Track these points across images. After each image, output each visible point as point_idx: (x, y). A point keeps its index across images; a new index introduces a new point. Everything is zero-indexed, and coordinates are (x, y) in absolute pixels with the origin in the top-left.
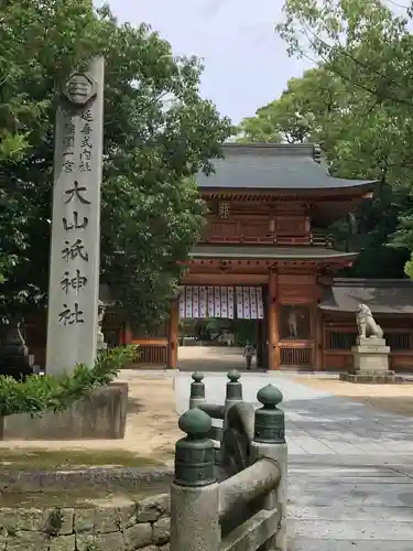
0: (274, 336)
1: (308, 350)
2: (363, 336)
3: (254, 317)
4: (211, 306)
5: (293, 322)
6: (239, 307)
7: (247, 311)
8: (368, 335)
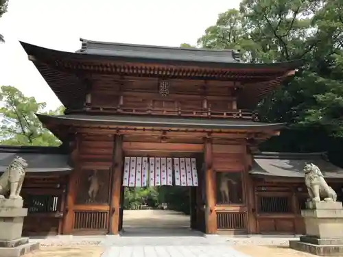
0: (211, 201)
1: (241, 214)
2: (317, 198)
3: (190, 184)
4: (152, 175)
5: (225, 188)
6: (177, 175)
7: (183, 179)
8: (322, 199)
